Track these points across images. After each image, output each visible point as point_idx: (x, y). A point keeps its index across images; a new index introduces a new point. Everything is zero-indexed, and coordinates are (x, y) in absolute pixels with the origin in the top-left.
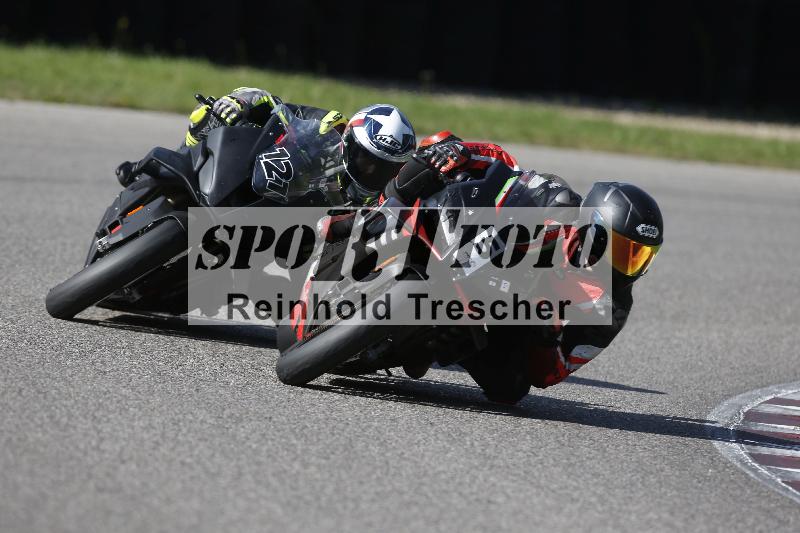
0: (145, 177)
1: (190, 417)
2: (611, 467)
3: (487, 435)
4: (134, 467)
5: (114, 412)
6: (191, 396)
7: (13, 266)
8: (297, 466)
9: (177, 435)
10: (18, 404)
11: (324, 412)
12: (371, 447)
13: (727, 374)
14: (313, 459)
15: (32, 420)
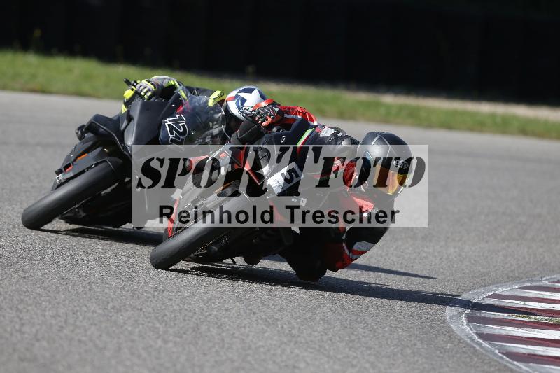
0: (91, 135)
1: (85, 309)
2: (380, 342)
3: (293, 321)
4: (45, 343)
5: (31, 305)
6: (85, 294)
8: (160, 342)
9: (75, 321)
11: (178, 305)
12: (211, 329)
13: (460, 278)
14: (171, 338)
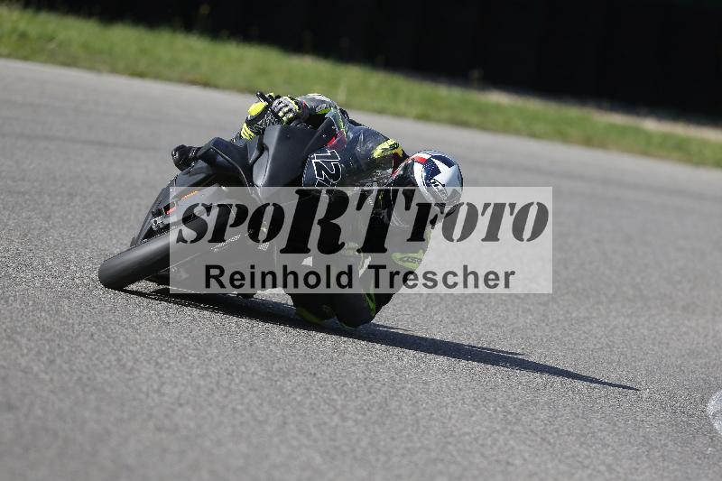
0: (201, 164)
1: (243, 369)
2: (620, 439)
3: (509, 403)
4: (190, 410)
5: (173, 359)
6: (245, 349)
7: (92, 221)
8: (336, 419)
9: (230, 384)
10: (89, 347)
11: (363, 372)
12: (404, 406)
14: (351, 414)
15: (101, 362)
